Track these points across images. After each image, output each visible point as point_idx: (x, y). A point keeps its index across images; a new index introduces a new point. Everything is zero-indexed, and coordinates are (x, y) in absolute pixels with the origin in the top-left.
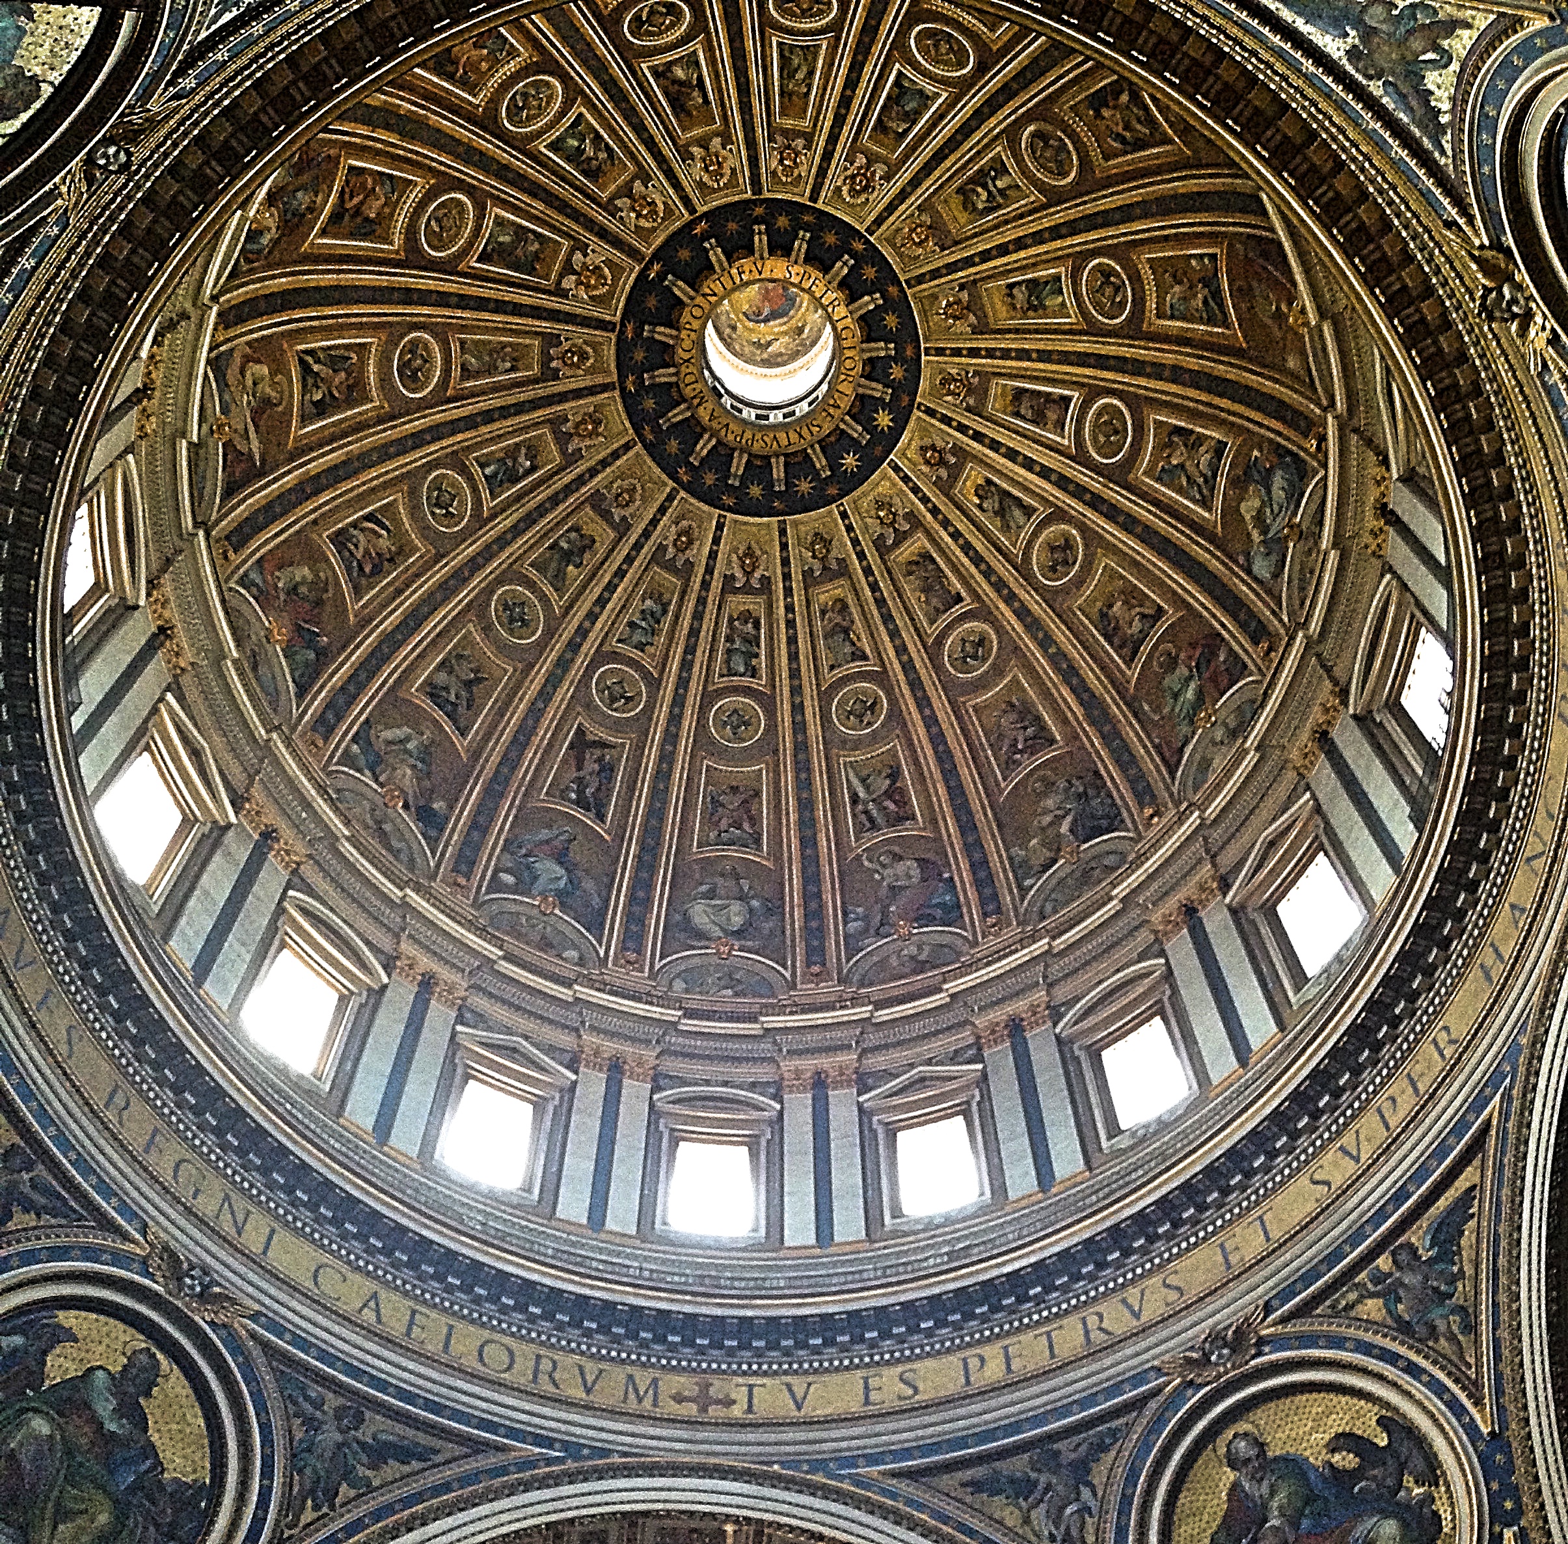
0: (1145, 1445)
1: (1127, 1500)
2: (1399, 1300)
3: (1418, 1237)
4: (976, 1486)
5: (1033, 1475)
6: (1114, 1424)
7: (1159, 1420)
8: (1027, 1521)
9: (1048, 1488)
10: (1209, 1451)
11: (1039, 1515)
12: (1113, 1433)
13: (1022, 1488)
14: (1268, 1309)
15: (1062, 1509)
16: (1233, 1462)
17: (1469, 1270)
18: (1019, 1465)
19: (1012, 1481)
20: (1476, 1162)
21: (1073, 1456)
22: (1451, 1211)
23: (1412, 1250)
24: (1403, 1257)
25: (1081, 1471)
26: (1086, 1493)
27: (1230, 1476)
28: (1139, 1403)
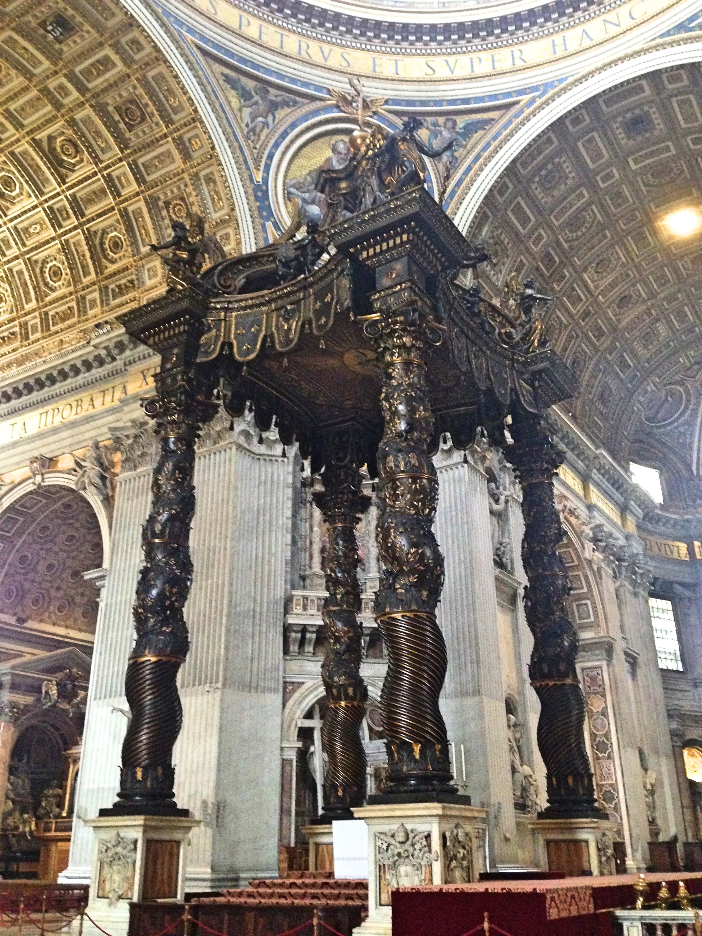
0: (305, 118)
1: (285, 134)
2: (436, 137)
3: (461, 122)
4: (228, 79)
5: (253, 93)
6: (298, 99)
7: (316, 112)
8: (240, 110)
9: (256, 103)
10: (327, 138)
11: (246, 111)
12: (295, 102)
13: (245, 95)
14: (386, 102)
15: (256, 117)
16: (334, 150)
17: (469, 147)
18: (250, 84)
19: (243, 89)
20: (502, 112)
21: (274, 99)
22: (479, 122)
23: (455, 123)
24: (450, 124)
25: (274, 107)
26: (270, 118)
27: (329, 153)
28: (313, 98)
